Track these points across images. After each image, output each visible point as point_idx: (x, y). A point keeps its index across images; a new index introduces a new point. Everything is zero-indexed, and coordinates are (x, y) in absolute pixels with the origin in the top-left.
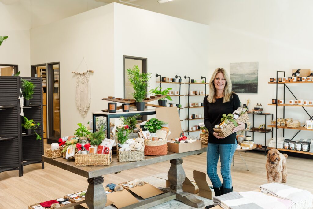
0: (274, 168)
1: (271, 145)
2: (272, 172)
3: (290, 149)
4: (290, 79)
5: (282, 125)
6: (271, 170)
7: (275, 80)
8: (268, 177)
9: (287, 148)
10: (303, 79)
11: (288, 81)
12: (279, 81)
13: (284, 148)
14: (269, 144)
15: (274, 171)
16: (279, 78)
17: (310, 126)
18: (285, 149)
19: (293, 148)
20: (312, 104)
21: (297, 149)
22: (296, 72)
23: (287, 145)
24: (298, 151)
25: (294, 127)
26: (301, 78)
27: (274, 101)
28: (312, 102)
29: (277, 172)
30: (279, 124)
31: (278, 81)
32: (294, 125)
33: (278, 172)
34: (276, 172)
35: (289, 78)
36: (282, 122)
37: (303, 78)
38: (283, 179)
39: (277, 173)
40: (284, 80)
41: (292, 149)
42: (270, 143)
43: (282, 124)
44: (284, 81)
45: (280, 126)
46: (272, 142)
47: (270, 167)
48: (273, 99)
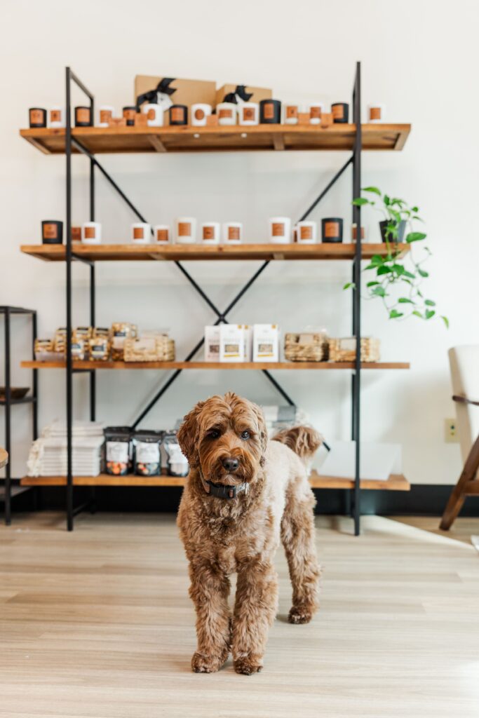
0: (227, 526)
1: (38, 462)
2: (217, 556)
3: (139, 474)
4: (132, 113)
5: (94, 353)
6: (208, 543)
7: (55, 115)
8: (197, 596)
9: (124, 468)
10: (199, 115)
11: (124, 123)
12: (78, 124)
13: (106, 470)
14: (32, 456)
15: (229, 553)
16: (77, 109)
17: (236, 348)
18: (112, 474)
19: (154, 468)
20: (238, 238)
21: (174, 469)
22: (153, 87)
23: (119, 454)
24: (180, 476)
25: (160, 356)
26: (186, 109)
27: (54, 228)
28: (238, 229)
29: (252, 554)
30: (78, 352)
31: (73, 125)
32: (160, 348)
33: (259, 555)
34: (240, 556)
35: (126, 109)
36: (92, 343)
37: (193, 109)
38: (296, 600)
39: (247, 560)
40: (102, 121)
41: (146, 472)
42: (37, 453)
43: (94, 348)
44: (105, 125)
45: (87, 358)
46: (46, 449)
47: (204, 523)
48: (44, 223)
